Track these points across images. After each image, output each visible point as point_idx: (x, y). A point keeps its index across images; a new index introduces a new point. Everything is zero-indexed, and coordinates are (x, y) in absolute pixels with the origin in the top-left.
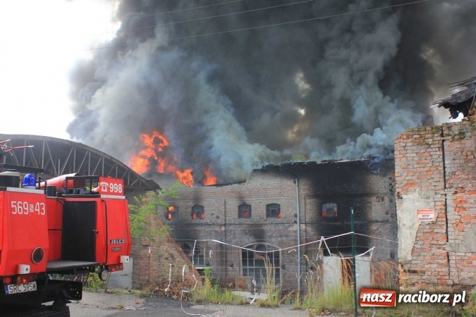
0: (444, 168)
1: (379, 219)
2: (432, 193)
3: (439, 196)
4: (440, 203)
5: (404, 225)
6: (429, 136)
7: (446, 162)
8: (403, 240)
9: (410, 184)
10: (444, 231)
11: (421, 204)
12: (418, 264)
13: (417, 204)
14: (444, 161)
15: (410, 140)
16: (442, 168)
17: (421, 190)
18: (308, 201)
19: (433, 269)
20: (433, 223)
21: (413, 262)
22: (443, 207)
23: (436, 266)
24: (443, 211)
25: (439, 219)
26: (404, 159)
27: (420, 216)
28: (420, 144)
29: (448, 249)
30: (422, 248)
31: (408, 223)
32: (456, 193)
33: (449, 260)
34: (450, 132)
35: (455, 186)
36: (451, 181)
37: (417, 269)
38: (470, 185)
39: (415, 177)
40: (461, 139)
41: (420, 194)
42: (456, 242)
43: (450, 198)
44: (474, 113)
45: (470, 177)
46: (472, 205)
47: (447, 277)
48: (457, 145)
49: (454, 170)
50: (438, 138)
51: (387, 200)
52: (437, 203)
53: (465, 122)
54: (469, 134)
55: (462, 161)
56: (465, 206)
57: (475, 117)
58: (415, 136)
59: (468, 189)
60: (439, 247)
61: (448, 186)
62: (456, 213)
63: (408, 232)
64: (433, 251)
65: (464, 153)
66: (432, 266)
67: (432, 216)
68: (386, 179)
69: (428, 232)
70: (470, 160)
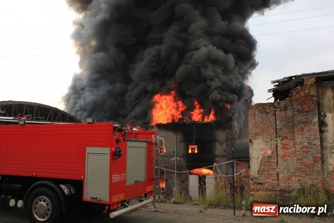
0: (276, 126)
1: (220, 155)
2: (269, 140)
3: (273, 141)
4: (273, 145)
5: (253, 157)
6: (268, 108)
7: (277, 123)
8: (253, 166)
9: (257, 134)
10: (276, 161)
11: (263, 146)
12: (261, 179)
13: (261, 146)
14: (276, 122)
15: (257, 110)
16: (275, 126)
17: (263, 138)
18: (181, 144)
19: (270, 182)
20: (270, 156)
21: (259, 178)
22: (275, 148)
23: (271, 180)
24: (275, 150)
25: (273, 154)
26: (254, 120)
27: (263, 152)
28: (263, 112)
29: (278, 171)
30: (264, 170)
31: (256, 156)
32: (282, 140)
33: (278, 177)
34: (279, 106)
35: (282, 136)
36: (280, 133)
37: (261, 182)
38: (290, 136)
39: (260, 131)
40: (285, 110)
41: (262, 140)
42: (283, 167)
43: (279, 142)
44: (292, 96)
45: (290, 131)
46: (291, 147)
47: (277, 186)
48: (283, 113)
49: (281, 127)
50: (272, 109)
51: (224, 144)
52: (272, 145)
53: (287, 101)
54: (289, 108)
55: (286, 122)
56: (287, 147)
57: (293, 98)
58: (260, 108)
59: (289, 138)
60: (273, 169)
61: (278, 136)
62: (283, 151)
63: (256, 161)
64: (269, 172)
65: (287, 118)
66: (269, 180)
67: (269, 152)
68: (225, 133)
69: (266, 161)
70: (290, 122)
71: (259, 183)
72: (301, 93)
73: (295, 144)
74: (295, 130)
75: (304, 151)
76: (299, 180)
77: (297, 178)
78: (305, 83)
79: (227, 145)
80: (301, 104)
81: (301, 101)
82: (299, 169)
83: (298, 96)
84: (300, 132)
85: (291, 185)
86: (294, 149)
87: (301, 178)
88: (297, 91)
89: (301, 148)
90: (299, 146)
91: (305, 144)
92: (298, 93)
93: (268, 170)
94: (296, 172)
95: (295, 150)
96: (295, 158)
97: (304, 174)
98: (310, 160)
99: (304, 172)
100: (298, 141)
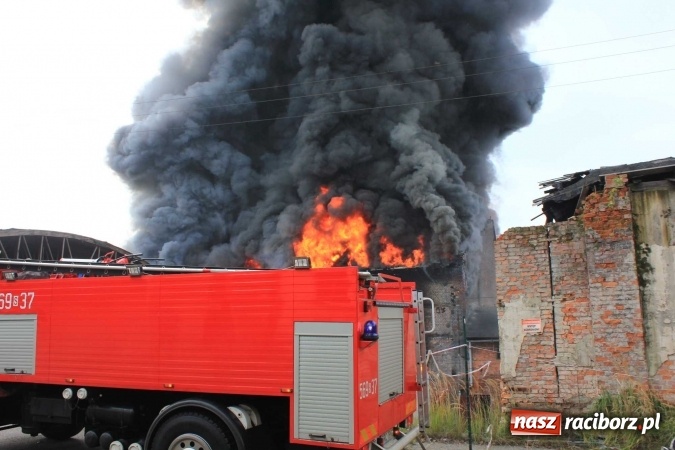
0: (551, 272)
1: (440, 332)
2: (538, 301)
3: (546, 303)
4: (546, 312)
5: (506, 337)
6: (533, 237)
7: (553, 266)
9: (514, 290)
10: (552, 343)
11: (526, 313)
12: (524, 381)
13: (521, 313)
14: (550, 265)
15: (512, 241)
16: (548, 273)
17: (526, 297)
19: (541, 386)
20: (540, 334)
21: (518, 379)
22: (551, 317)
23: (543, 382)
24: (551, 321)
25: (546, 330)
26: (505, 263)
27: (525, 327)
28: (523, 246)
29: (557, 363)
30: (528, 363)
31: (512, 335)
32: (564, 300)
33: (558, 376)
34: (557, 233)
35: (564, 292)
36: (559, 287)
37: (522, 386)
38: (580, 292)
39: (518, 283)
40: (569, 240)
41: (524, 302)
42: (566, 355)
43: (558, 306)
44: (581, 213)
45: (580, 282)
46: (582, 314)
47: (556, 395)
48: (564, 247)
49: (561, 274)
50: (543, 239)
51: (448, 311)
52: (544, 312)
53: (572, 222)
54: (577, 235)
55: (570, 265)
56: (574, 314)
57: (584, 216)
58: (518, 237)
59: (577, 296)
60: (547, 361)
61: (555, 293)
62: (565, 323)
63: (511, 344)
64: (540, 366)
65: (572, 256)
66: (539, 382)
67: (539, 326)
68: (448, 288)
69: (534, 344)
70: (579, 264)
71: (520, 390)
72: (600, 205)
73: (589, 308)
74: (590, 281)
75: (609, 323)
76: (599, 382)
77: (596, 378)
78: (606, 186)
79: (453, 312)
80: (598, 228)
81: (599, 222)
82: (599, 359)
83: (593, 211)
84: (599, 285)
85: (584, 392)
86: (589, 319)
87: (604, 378)
88: (592, 201)
89: (602, 317)
90: (598, 313)
91: (610, 308)
92: (593, 206)
93: (537, 363)
94: (593, 364)
95: (591, 321)
96: (591, 336)
97: (610, 368)
98: (620, 341)
99: (610, 364)
100: (596, 302)
